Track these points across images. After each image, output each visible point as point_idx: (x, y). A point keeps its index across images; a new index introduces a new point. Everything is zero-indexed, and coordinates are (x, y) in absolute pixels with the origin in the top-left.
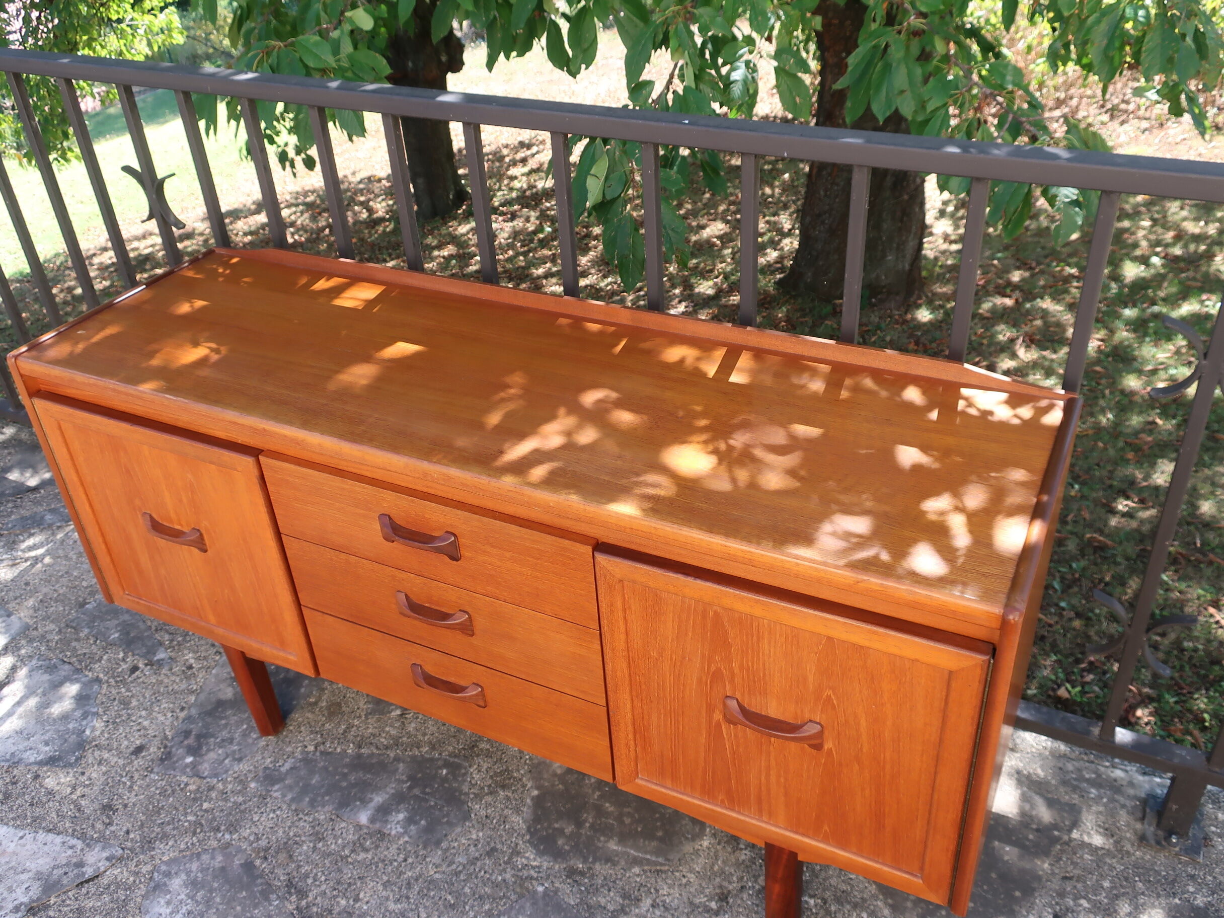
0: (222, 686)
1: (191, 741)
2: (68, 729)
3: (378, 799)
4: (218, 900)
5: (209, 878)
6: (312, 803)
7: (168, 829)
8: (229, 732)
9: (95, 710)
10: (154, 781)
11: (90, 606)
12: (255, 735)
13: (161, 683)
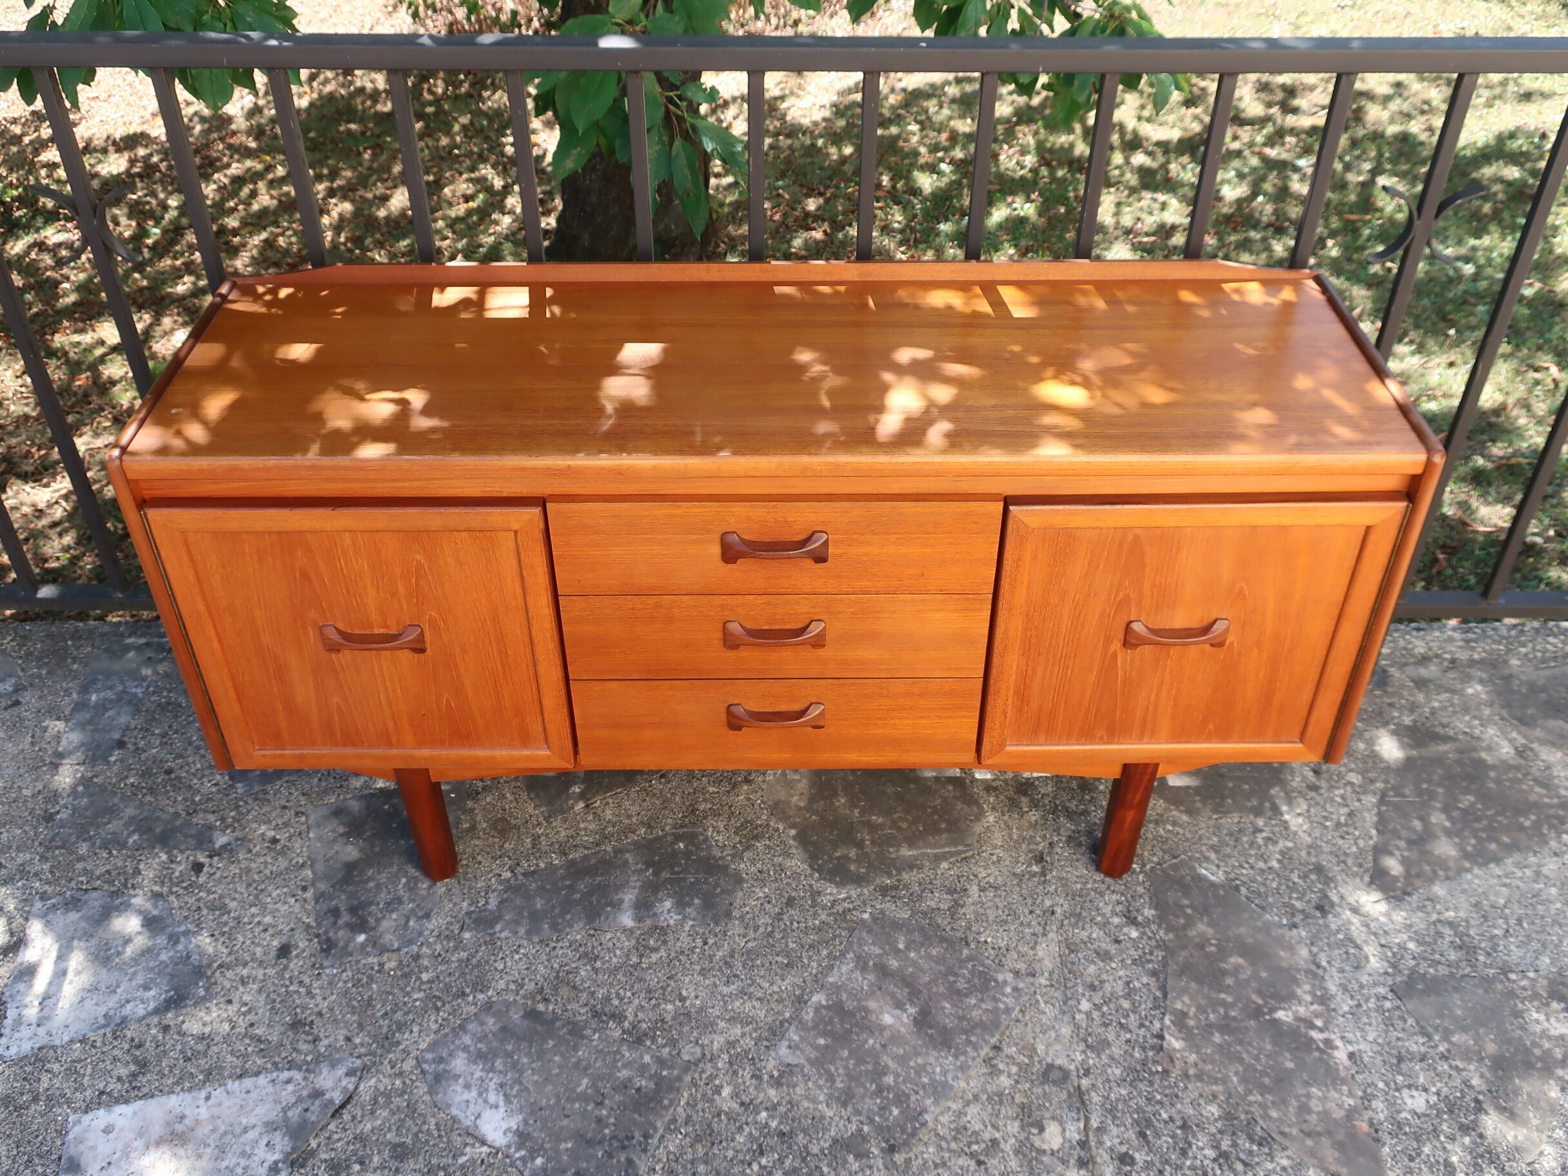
0: (336, 847)
1: (345, 918)
2: (162, 962)
3: (629, 897)
4: (525, 1060)
5: (495, 1044)
6: (554, 926)
7: (399, 1016)
8: (389, 893)
9: (183, 928)
10: (335, 975)
11: (63, 815)
12: (425, 884)
13: (248, 870)
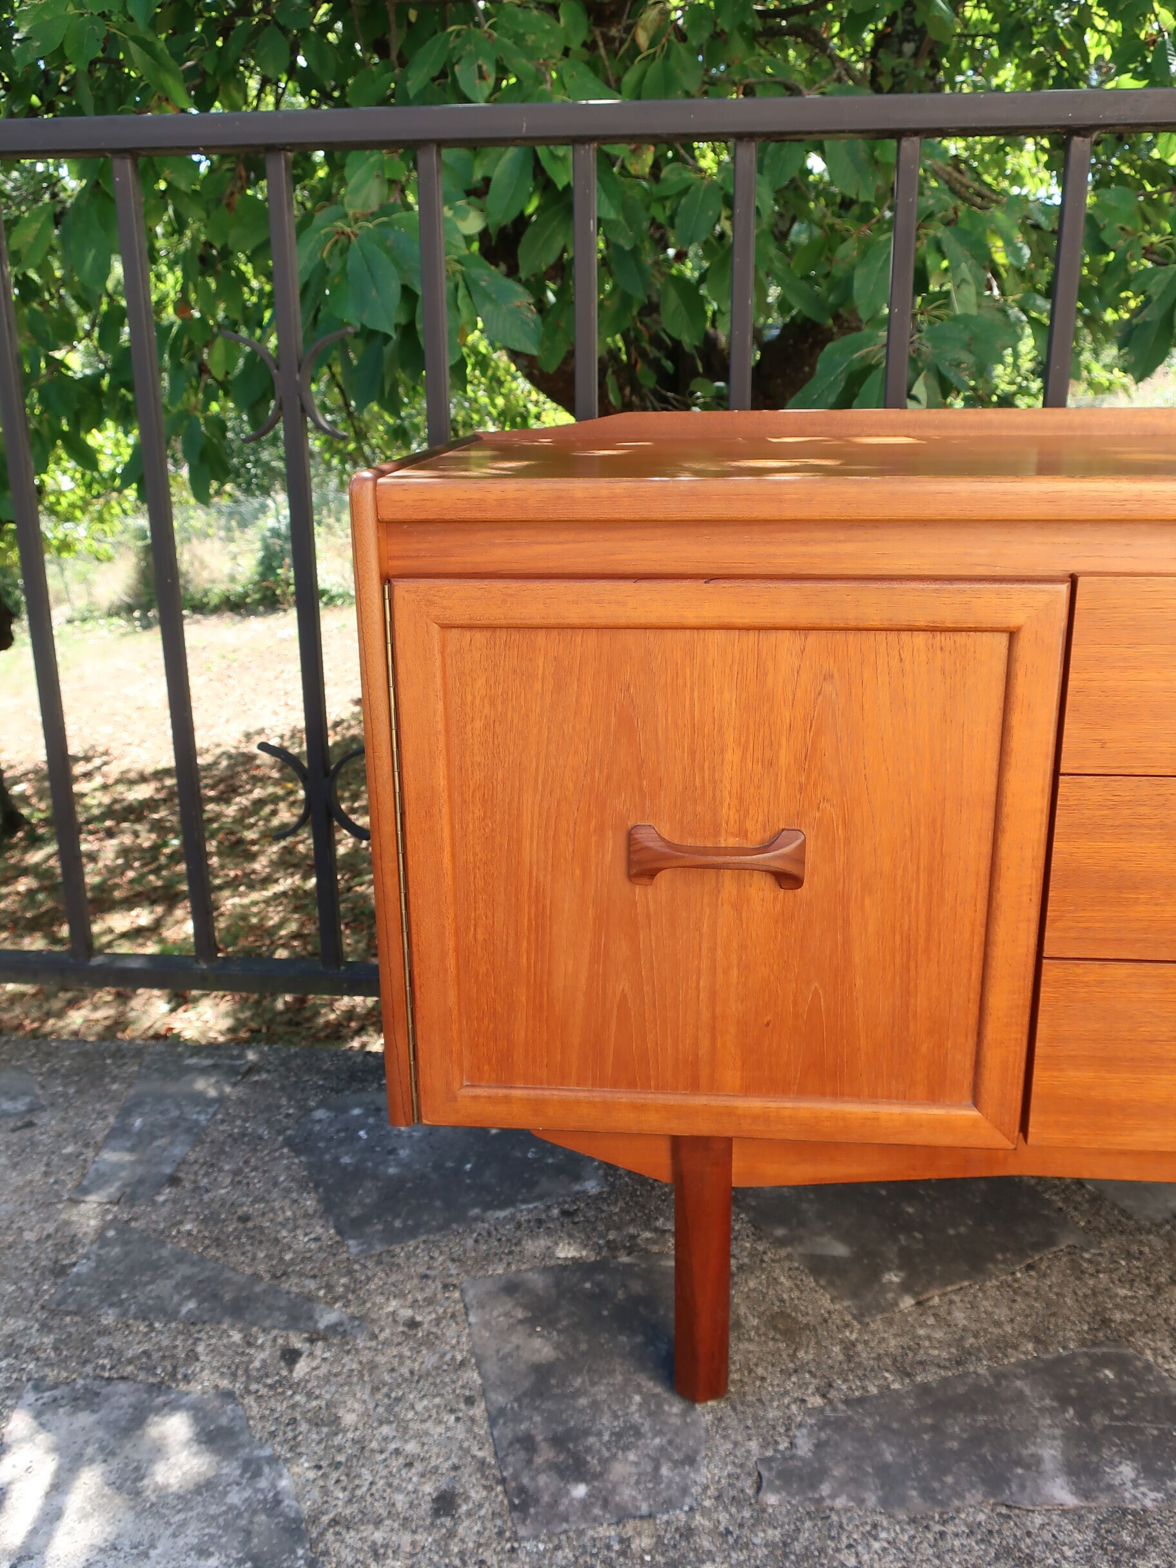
0: (516, 1339)
1: (545, 1454)
2: (231, 1508)
3: (1050, 1453)
6: (928, 1494)
8: (616, 1417)
9: (267, 1452)
10: (542, 1555)
11: (83, 1268)
12: (675, 1407)
13: (373, 1367)
